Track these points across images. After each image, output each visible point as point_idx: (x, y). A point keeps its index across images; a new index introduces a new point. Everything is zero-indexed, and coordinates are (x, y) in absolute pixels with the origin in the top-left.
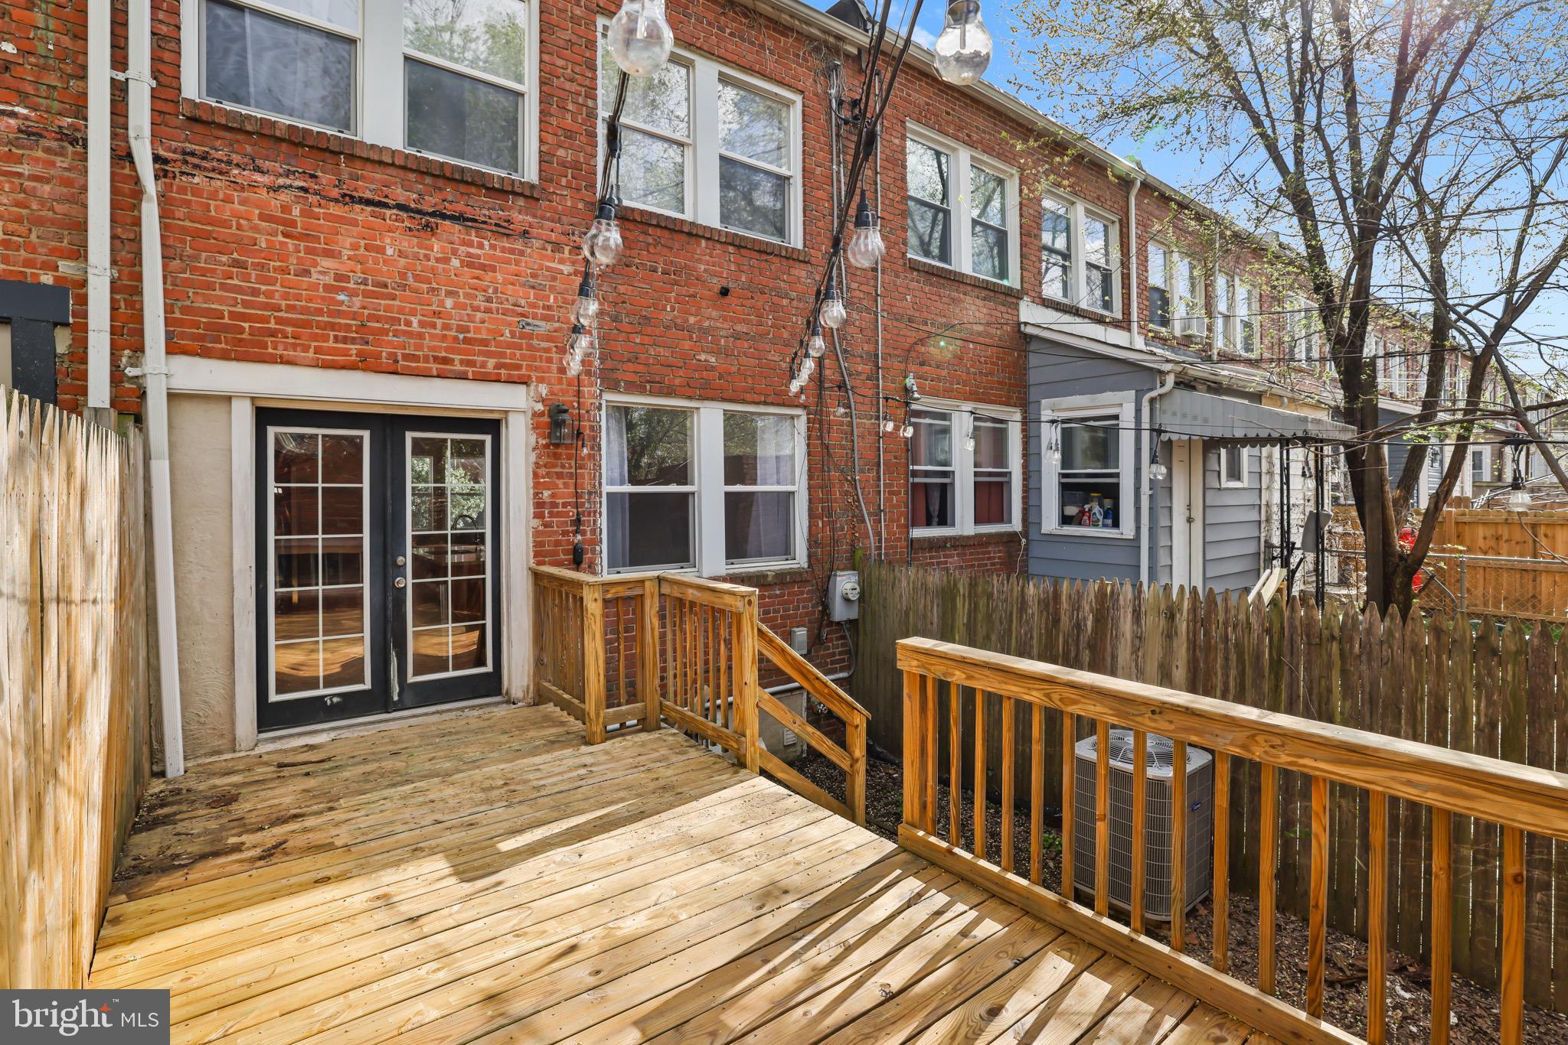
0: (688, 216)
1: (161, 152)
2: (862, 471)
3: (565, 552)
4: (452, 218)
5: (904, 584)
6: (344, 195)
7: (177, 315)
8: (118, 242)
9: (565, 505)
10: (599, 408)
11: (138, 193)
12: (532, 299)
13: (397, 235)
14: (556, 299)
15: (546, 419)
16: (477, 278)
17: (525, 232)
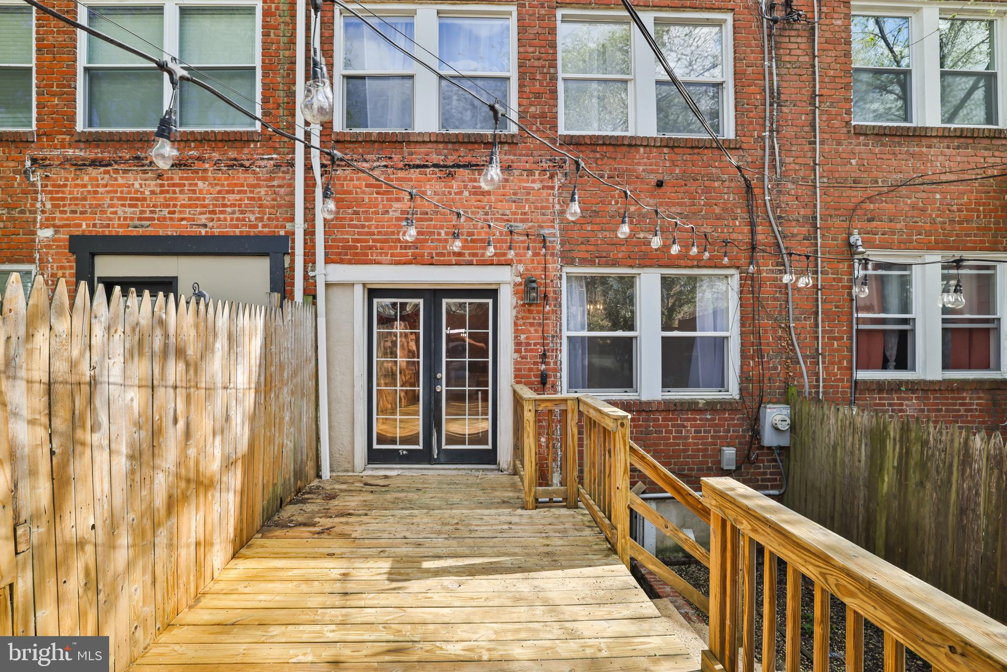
0: (630, 133)
1: (325, 162)
2: (797, 319)
3: (536, 376)
4: (464, 166)
5: (832, 421)
6: (405, 165)
7: (330, 243)
8: (307, 210)
9: (535, 344)
10: (560, 278)
11: (314, 185)
12: (514, 210)
13: (433, 182)
14: (530, 207)
15: (522, 287)
16: (479, 201)
17: (510, 166)
